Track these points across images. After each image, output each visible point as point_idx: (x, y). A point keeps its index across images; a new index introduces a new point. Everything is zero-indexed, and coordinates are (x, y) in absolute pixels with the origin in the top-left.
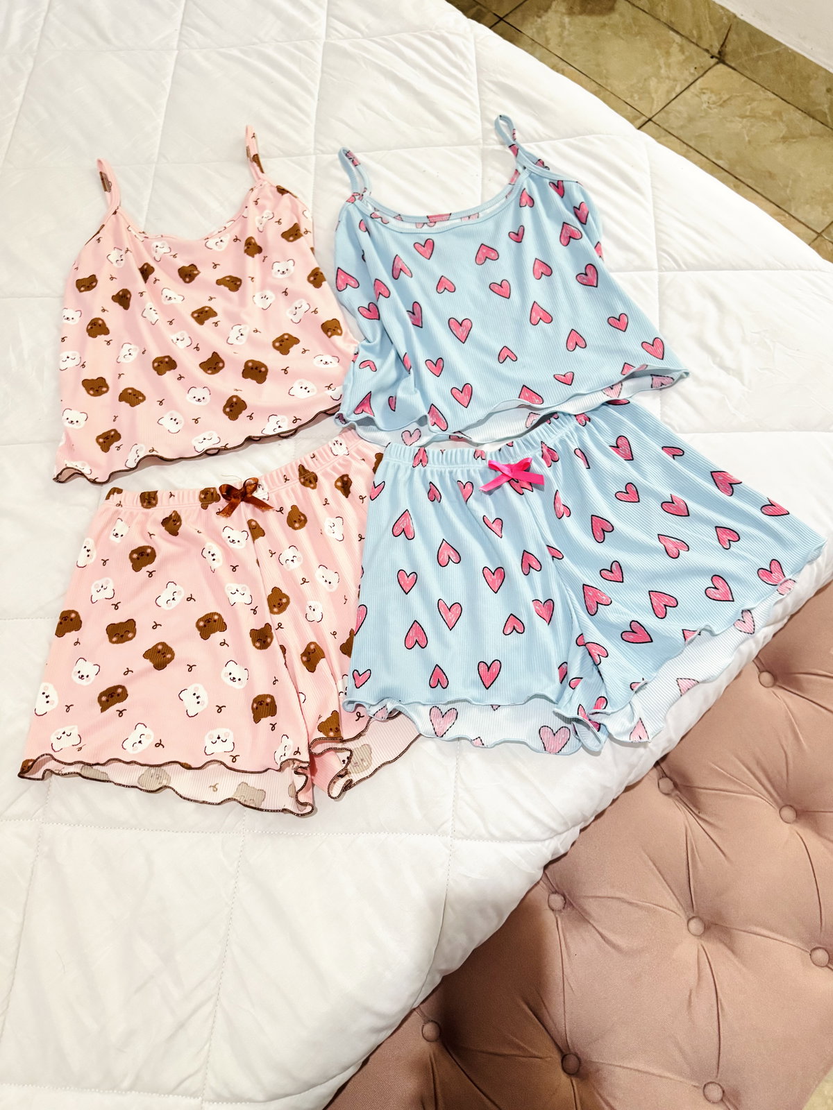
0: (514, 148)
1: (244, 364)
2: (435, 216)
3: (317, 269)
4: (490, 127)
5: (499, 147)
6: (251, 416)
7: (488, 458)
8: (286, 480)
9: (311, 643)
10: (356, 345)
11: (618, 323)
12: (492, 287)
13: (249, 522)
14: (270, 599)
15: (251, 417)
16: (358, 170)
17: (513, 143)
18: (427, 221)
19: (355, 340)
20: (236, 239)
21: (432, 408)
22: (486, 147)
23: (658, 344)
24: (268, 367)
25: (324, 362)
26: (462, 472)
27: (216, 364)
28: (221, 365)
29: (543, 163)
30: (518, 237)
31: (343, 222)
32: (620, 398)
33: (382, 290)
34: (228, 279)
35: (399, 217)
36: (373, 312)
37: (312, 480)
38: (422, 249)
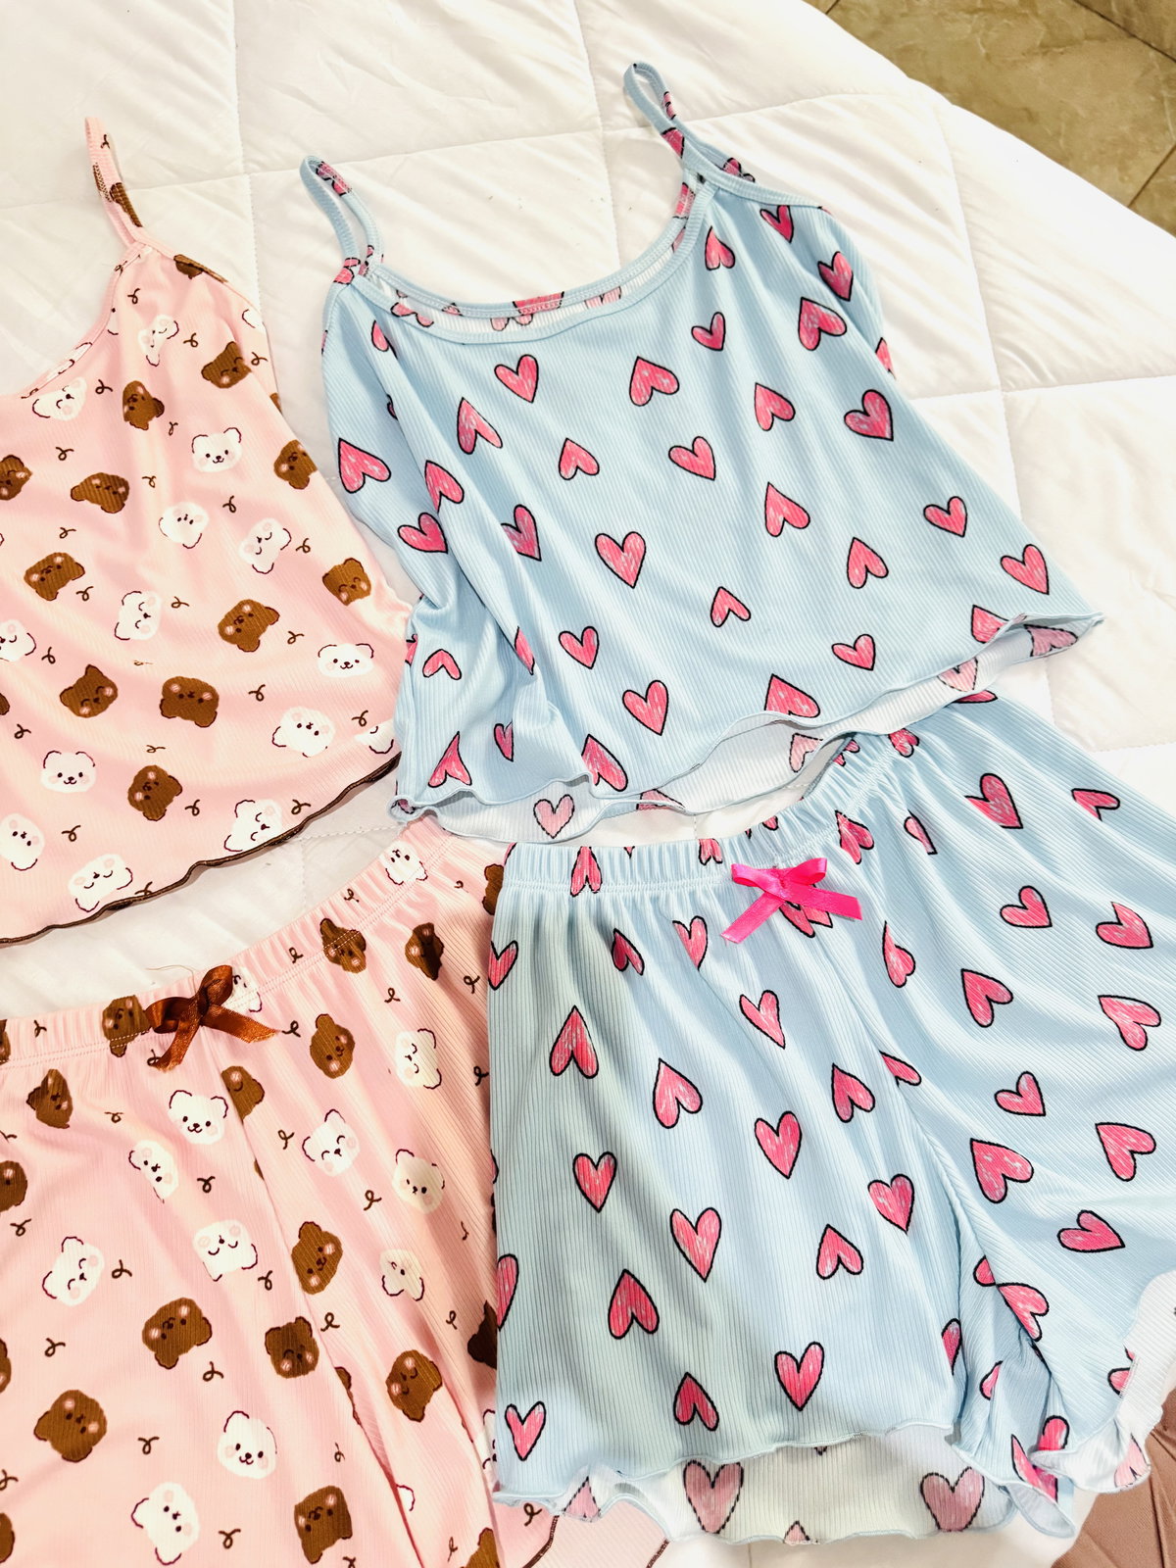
0: (676, 138)
1: (161, 689)
2: (531, 301)
3: (294, 444)
4: (614, 89)
5: (637, 133)
6: (194, 807)
7: (730, 861)
8: (296, 957)
9: (406, 1355)
10: (405, 615)
11: (947, 517)
12: (673, 454)
13: (225, 1076)
14: (297, 1255)
15: (194, 809)
16: (346, 203)
17: (671, 124)
18: (514, 312)
19: (404, 604)
20: (101, 388)
21: (590, 745)
22: (610, 133)
23: (1034, 559)
24: (219, 691)
25: (341, 663)
26: (680, 897)
27: (97, 692)
28: (109, 692)
29: (739, 167)
30: (713, 336)
31: (335, 332)
32: (978, 689)
33: (446, 485)
34: (97, 482)
35: (453, 308)
36: (430, 536)
37: (355, 949)
38: (513, 380)
